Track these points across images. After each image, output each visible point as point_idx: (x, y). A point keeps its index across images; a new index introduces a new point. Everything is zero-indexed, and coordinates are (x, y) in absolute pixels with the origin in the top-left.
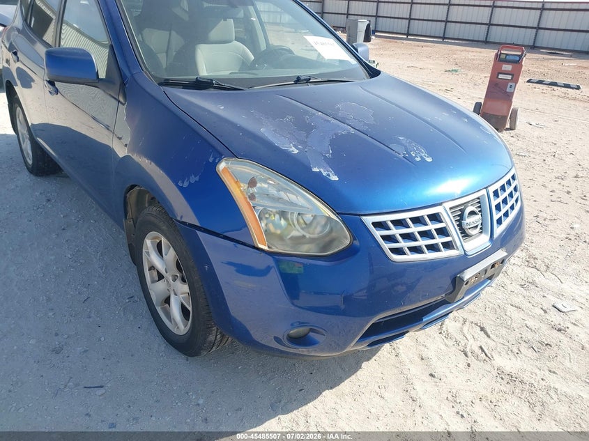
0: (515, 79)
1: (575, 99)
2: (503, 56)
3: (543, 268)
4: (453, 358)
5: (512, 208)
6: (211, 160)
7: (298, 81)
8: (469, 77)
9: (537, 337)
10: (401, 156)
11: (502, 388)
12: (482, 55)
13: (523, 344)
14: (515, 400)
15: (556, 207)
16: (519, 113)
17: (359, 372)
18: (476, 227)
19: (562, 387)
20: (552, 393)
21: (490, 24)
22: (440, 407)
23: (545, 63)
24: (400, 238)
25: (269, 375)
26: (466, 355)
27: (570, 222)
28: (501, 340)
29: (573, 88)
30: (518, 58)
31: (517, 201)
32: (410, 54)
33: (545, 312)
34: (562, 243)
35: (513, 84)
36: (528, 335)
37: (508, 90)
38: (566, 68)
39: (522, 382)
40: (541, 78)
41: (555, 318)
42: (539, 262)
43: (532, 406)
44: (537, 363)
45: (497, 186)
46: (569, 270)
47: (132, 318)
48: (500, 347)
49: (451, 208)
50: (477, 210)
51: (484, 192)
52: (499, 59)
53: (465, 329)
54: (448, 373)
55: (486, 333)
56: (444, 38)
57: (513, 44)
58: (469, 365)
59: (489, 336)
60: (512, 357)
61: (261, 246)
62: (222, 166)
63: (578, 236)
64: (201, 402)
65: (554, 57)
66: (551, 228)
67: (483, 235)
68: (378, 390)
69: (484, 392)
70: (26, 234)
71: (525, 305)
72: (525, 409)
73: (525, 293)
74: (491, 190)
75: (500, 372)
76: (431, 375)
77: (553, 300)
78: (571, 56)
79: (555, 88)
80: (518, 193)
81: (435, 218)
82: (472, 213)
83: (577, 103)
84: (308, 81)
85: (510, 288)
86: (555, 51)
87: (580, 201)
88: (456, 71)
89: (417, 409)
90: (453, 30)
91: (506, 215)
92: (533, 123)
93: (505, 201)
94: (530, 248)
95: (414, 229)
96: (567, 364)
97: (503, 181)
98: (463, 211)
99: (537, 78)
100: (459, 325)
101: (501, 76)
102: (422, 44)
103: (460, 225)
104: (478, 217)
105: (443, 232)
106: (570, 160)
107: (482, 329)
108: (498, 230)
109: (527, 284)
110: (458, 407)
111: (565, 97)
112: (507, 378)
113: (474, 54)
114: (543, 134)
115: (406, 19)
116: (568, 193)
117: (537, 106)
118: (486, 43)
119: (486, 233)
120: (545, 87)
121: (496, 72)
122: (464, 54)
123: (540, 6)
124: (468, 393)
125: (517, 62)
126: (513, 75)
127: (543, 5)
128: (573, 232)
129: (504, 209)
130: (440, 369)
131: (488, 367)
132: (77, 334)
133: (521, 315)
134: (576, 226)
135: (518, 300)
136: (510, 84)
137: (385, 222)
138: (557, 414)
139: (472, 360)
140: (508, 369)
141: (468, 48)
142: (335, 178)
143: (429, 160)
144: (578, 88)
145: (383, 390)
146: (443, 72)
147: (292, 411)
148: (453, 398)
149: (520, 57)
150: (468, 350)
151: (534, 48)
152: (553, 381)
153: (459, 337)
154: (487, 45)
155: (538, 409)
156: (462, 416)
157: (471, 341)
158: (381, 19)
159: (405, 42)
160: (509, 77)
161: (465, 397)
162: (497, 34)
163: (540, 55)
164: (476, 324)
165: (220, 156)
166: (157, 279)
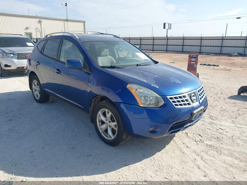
0: (196, 63)
1: (217, 70)
2: (191, 56)
3: (215, 119)
4: (193, 143)
5: (203, 95)
6: (124, 85)
7: (137, 65)
8: (179, 64)
9: (216, 136)
10: (173, 82)
11: (208, 148)
12: (182, 56)
13: (212, 138)
14: (212, 151)
15: (216, 102)
16: (199, 75)
17: (166, 148)
18: (195, 99)
19: (225, 147)
20: (223, 148)
21: (183, 45)
22: (191, 154)
23: (205, 58)
24: (176, 102)
25: (139, 150)
26: (196, 141)
27: (221, 106)
28: (206, 138)
29: (216, 66)
30: (196, 57)
31: (204, 94)
32: (156, 58)
33: (217, 130)
34: (220, 112)
35: (196, 65)
36: (214, 136)
37: (195, 67)
38: (213, 59)
39: (213, 146)
40: (205, 63)
41: (221, 131)
42: (213, 117)
43: (217, 152)
44: (217, 142)
45: (199, 89)
46: (223, 119)
47: (92, 139)
48: (205, 139)
49: (188, 95)
50: (195, 95)
51: (195, 91)
52: (190, 57)
53: (195, 136)
54: (192, 146)
55: (201, 136)
56: (167, 51)
57: (193, 52)
58: (197, 144)
59: (202, 137)
60: (210, 141)
61: (141, 106)
62: (128, 86)
63: (224, 110)
64: (122, 157)
65: (208, 56)
66: (215, 108)
67: (197, 102)
68: (173, 151)
69: (203, 150)
70: (46, 120)
71: (211, 128)
72: (216, 153)
73: (211, 126)
74: (197, 90)
75: (207, 145)
76: (187, 147)
77: (219, 127)
78: (214, 55)
79: (210, 66)
80: (204, 92)
81: (184, 97)
82: (193, 96)
83: (218, 71)
84: (140, 65)
85: (206, 125)
86: (208, 54)
87: (224, 100)
88: (174, 62)
89: (185, 155)
90: (170, 48)
91: (202, 97)
92: (205, 78)
93: (201, 93)
94: (210, 114)
95: (180, 99)
96: (226, 142)
97: (200, 88)
98: (191, 95)
99: (203, 63)
100: (192, 135)
101: (191, 63)
102: (159, 53)
103: (191, 99)
104: (195, 97)
105: (187, 100)
106: (218, 88)
107: (200, 135)
108: (201, 101)
109: (211, 123)
110: (196, 153)
111: (214, 69)
112: (209, 146)
113: (179, 56)
114: (208, 81)
115: (152, 45)
116: (220, 98)
117: (205, 72)
118: (183, 52)
119: (198, 101)
120: (207, 66)
121: (190, 61)
122: (175, 56)
123: (200, 38)
124: (198, 150)
125: (196, 58)
126: (195, 62)
127: (201, 38)
128: (222, 109)
129: (202, 96)
130: (189, 145)
131: (203, 144)
132: (77, 144)
133: (211, 131)
134: (223, 107)
135: (209, 127)
136: (195, 65)
137: (172, 97)
138: (225, 153)
139: (198, 143)
140: (209, 144)
141: (176, 54)
142: (158, 87)
143: (180, 82)
144: (218, 66)
145: (174, 151)
146: (169, 63)
147: (149, 157)
148: (195, 152)
149: (197, 56)
150: (196, 140)
151: (200, 53)
152: (222, 146)
153: (193, 138)
154: (183, 53)
155: (219, 152)
156: (198, 155)
157: (197, 138)
158: (142, 45)
159: (153, 53)
160: (194, 63)
161: (198, 151)
162: (186, 49)
163: (203, 56)
164: (198, 134)
165: (127, 84)
166: (101, 125)
